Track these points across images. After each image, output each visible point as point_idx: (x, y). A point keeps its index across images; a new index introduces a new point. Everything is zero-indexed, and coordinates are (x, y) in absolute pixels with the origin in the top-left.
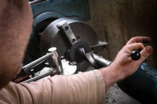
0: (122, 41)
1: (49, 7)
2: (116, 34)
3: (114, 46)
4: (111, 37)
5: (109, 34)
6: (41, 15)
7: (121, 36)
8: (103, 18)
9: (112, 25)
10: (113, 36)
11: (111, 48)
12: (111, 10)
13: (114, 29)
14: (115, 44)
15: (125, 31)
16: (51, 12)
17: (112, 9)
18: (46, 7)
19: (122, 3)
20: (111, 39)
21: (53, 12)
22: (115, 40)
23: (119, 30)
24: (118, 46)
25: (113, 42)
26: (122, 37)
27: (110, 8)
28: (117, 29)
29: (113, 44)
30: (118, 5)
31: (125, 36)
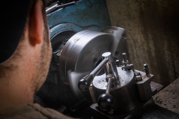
0: (146, 48)
1: (61, 18)
2: (138, 41)
3: (137, 55)
4: (131, 45)
5: (128, 41)
6: (53, 29)
7: (144, 43)
8: (118, 22)
9: (131, 29)
10: (134, 43)
11: (133, 59)
12: (128, 11)
13: (134, 35)
14: (137, 53)
15: (150, 36)
16: (65, 24)
17: (130, 9)
18: (58, 18)
19: (143, 1)
20: (131, 47)
21: (67, 24)
22: (137, 48)
23: (142, 35)
24: (141, 56)
25: (135, 51)
26: (146, 44)
27: (127, 8)
28: (138, 34)
29: (134, 53)
30: (137, 4)
31: (150, 42)
